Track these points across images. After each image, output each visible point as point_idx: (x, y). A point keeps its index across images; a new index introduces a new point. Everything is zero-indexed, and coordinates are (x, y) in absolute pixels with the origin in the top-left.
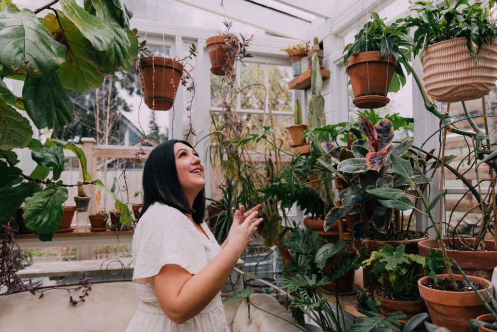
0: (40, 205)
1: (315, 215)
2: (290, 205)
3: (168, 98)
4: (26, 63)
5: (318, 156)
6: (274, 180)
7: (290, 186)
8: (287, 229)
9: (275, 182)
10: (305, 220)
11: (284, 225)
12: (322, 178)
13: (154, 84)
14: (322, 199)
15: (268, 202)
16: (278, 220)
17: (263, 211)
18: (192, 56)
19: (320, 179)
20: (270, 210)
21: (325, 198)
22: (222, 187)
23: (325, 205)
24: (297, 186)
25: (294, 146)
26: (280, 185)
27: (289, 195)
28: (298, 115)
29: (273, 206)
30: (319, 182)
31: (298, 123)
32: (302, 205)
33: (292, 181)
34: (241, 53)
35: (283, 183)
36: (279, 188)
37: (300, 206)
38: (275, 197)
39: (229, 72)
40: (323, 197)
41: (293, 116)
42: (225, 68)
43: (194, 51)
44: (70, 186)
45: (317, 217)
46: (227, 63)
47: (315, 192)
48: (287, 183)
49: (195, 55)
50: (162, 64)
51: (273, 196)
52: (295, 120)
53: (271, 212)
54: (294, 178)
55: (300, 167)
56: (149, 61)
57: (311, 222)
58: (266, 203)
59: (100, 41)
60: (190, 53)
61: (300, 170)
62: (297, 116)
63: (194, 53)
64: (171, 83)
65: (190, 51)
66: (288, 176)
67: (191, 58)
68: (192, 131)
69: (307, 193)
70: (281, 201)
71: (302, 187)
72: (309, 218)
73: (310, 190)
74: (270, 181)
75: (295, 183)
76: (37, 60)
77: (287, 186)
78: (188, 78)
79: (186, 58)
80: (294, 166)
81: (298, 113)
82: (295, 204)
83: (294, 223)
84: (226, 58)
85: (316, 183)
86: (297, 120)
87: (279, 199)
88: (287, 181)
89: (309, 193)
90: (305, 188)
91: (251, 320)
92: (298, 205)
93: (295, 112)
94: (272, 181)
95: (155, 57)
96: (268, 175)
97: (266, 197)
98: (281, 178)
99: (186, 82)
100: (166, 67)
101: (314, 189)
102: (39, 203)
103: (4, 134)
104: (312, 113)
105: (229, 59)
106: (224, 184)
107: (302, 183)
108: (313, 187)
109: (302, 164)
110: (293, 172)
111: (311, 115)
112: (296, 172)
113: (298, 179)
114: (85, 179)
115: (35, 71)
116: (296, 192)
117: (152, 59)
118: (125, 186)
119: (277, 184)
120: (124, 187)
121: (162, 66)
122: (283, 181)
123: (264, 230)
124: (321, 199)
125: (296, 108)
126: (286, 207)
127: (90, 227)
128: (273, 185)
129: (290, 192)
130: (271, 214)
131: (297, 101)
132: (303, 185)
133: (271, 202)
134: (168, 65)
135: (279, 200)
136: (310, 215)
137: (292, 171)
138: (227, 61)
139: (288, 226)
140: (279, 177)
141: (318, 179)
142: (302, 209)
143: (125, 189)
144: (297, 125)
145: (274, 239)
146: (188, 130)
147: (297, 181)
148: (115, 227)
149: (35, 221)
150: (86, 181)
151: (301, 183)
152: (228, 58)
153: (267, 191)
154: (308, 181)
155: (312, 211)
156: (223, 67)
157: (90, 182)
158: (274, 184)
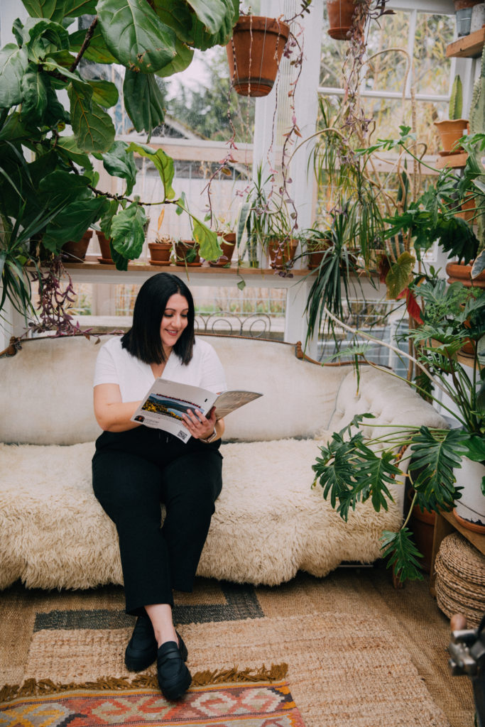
0: (127, 225)
1: (463, 260)
2: (428, 243)
3: (267, 80)
4: (140, 57)
5: (475, 176)
6: (409, 205)
7: (432, 216)
8: (421, 277)
9: (410, 209)
10: (449, 265)
11: (416, 270)
12: (480, 206)
13: (251, 60)
14: (477, 237)
15: (397, 239)
16: (410, 263)
17: (387, 252)
18: (305, 13)
19: (477, 207)
20: (398, 250)
21: (482, 235)
22: (333, 212)
23: (480, 245)
24: (441, 216)
25: (444, 154)
26: (418, 214)
27: (429, 229)
28: (456, 102)
29: (403, 245)
30: (476, 211)
31: (455, 117)
32: (447, 245)
33: (435, 209)
34: (378, 8)
35: (421, 210)
36: (415, 218)
37: (442, 246)
38: (408, 233)
39: (357, 39)
40: (478, 235)
41: (448, 102)
42: (352, 32)
43: (307, 5)
44: (147, 205)
45: (466, 262)
46: (355, 23)
47: (466, 226)
48: (428, 211)
49: (308, 11)
50: (262, 28)
51: (405, 230)
52: (450, 111)
53: (399, 253)
54: (439, 204)
55: (448, 190)
56: (244, 24)
57: (457, 269)
58: (393, 240)
59: (211, 20)
60: (302, 8)
61: (447, 194)
62: (454, 104)
63: (308, 8)
64: (275, 58)
65: (302, 6)
66: (430, 201)
67: (303, 16)
68: (296, 128)
69: (456, 227)
70: (415, 238)
71: (448, 218)
72: (455, 263)
73: (460, 223)
74: (401, 207)
75: (439, 211)
76: (150, 52)
77: (427, 216)
78: (293, 45)
79: (296, 16)
80: (441, 189)
81: (458, 100)
82: (436, 243)
83: (432, 269)
84: (354, 17)
85: (470, 213)
86: (453, 111)
87: (413, 234)
88: (427, 208)
89: (459, 227)
90: (453, 219)
91: (360, 396)
92: (440, 245)
93: (452, 97)
94: (404, 207)
95: (253, 18)
96: (400, 198)
97: (394, 231)
98: (418, 204)
99: (291, 52)
100: (269, 33)
101: (466, 222)
102: (126, 222)
103: (84, 134)
104: (477, 107)
105: (359, 18)
106: (337, 208)
107: (450, 212)
108: (466, 219)
109: (450, 186)
110: (438, 196)
111: (474, 110)
112: (442, 196)
113: (444, 206)
114: (166, 197)
115: (148, 66)
116: (439, 225)
117: (249, 20)
118: (209, 205)
119: (413, 212)
120: (207, 206)
121: (262, 31)
122: (422, 208)
123: (388, 275)
124: (474, 236)
125: (456, 92)
126: (422, 246)
127: (150, 260)
128: (406, 214)
129: (431, 224)
130: (399, 256)
131: (458, 78)
132: (450, 216)
133: (401, 239)
134: (272, 29)
135: (413, 236)
136: (457, 259)
137: (436, 194)
138: (356, 20)
139: (423, 272)
140: (416, 202)
141: (474, 207)
142: (446, 250)
143: (209, 208)
144: (453, 121)
145: (402, 290)
146: (289, 128)
147: (442, 209)
148: (184, 261)
149: (123, 244)
150: (166, 200)
151: (446, 211)
152: (357, 15)
153: (397, 222)
154: (459, 209)
155: (459, 253)
156: (348, 30)
157: (172, 200)
158: (409, 211)
